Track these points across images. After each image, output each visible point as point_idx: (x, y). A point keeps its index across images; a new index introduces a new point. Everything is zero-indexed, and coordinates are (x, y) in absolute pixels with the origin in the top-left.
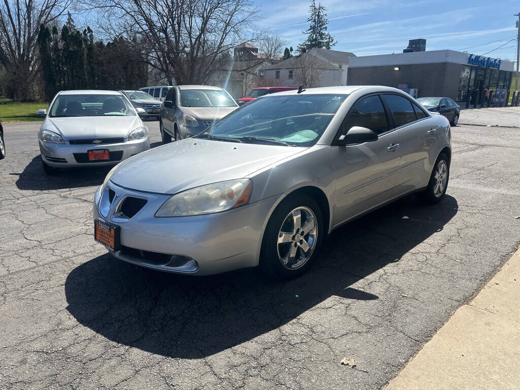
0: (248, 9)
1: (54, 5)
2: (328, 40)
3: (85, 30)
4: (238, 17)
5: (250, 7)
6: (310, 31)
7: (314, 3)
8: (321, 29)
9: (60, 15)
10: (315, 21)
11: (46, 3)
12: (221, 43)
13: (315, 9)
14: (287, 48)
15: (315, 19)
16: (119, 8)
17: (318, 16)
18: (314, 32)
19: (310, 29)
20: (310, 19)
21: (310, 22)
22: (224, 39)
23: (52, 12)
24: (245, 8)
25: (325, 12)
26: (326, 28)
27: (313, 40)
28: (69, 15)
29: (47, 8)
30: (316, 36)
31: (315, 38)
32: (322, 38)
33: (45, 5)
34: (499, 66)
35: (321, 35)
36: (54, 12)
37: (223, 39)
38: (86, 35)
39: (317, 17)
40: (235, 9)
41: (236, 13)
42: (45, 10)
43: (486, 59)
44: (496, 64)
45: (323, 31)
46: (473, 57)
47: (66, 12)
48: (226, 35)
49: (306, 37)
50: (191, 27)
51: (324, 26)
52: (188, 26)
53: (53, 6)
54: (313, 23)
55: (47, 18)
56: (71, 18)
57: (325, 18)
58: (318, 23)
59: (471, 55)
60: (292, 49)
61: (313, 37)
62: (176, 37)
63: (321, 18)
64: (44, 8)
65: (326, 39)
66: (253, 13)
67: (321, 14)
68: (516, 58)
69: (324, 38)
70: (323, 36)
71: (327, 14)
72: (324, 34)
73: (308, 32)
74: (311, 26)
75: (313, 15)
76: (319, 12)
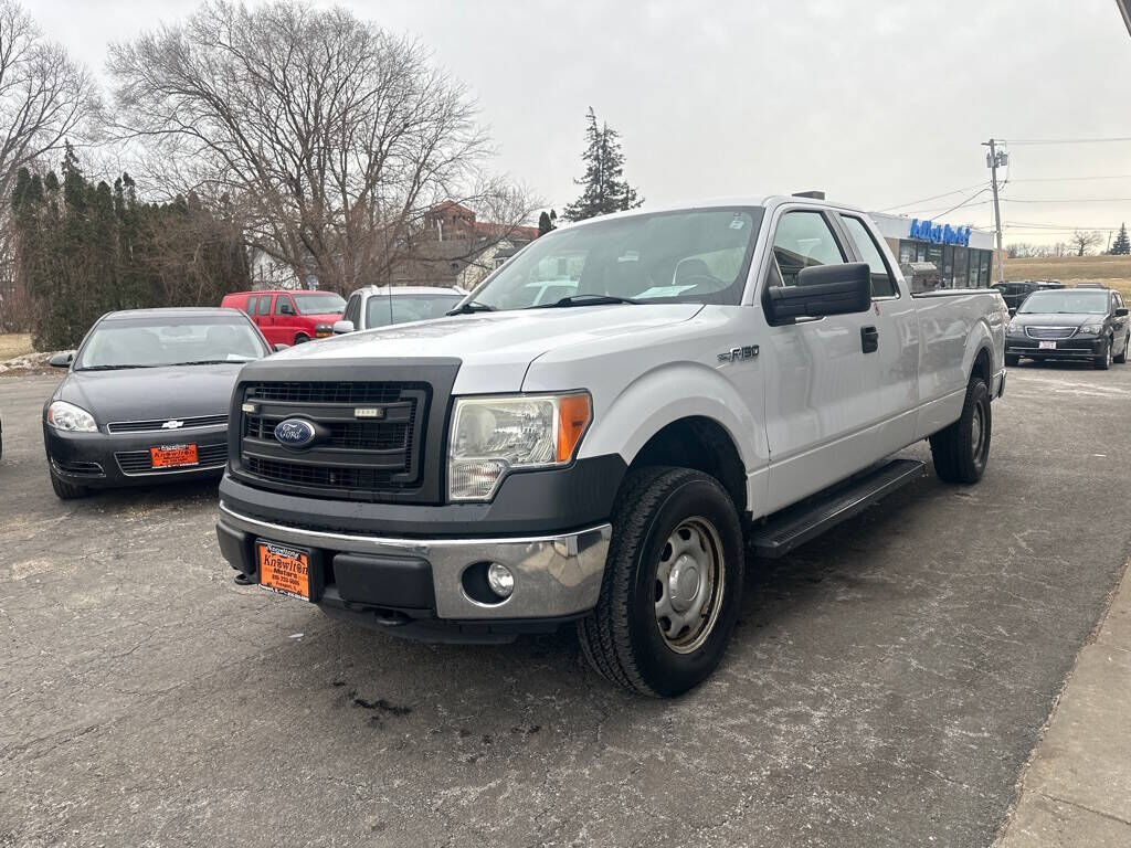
0: (462, 135)
1: (37, 127)
2: (625, 195)
3: (119, 181)
4: (443, 152)
5: (467, 131)
6: (589, 179)
7: (594, 124)
8: (611, 175)
9: (48, 148)
10: (597, 158)
11: (20, 123)
12: (409, 204)
13: (598, 135)
14: (544, 214)
15: (598, 155)
16: (190, 136)
17: (604, 147)
18: (596, 181)
19: (589, 175)
20: (589, 154)
21: (588, 161)
22: (415, 196)
23: (31, 143)
24: (458, 134)
25: (617, 141)
26: (620, 172)
27: (596, 197)
28: (69, 147)
29: (19, 134)
30: (601, 187)
31: (599, 191)
32: (614, 193)
33: (17, 128)
34: (967, 240)
35: (612, 186)
36: (36, 143)
37: (413, 195)
38: (119, 189)
39: (600, 151)
40: (436, 136)
41: (439, 143)
42: (16, 138)
43: (943, 228)
44: (963, 235)
45: (616, 179)
46: (919, 224)
47: (62, 141)
48: (419, 188)
49: (581, 191)
50: (344, 172)
51: (616, 169)
52: (338, 169)
53: (33, 130)
54: (595, 163)
55: (18, 154)
56: (71, 154)
57: (618, 151)
58: (604, 161)
59: (915, 221)
60: (553, 215)
61: (595, 191)
62: (315, 193)
63: (610, 153)
64: (14, 134)
65: (622, 193)
66: (473, 143)
67: (610, 144)
68: (995, 223)
69: (618, 191)
70: (616, 188)
71: (621, 145)
72: (617, 185)
73: (586, 180)
74: (590, 169)
75: (593, 146)
76: (605, 141)
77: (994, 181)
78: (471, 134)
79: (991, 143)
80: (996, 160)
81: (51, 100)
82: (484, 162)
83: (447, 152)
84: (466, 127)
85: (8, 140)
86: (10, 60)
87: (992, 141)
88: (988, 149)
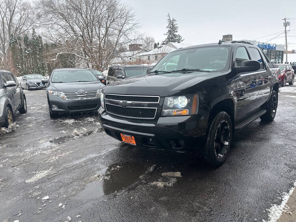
0: (132, 22)
4: (126, 27)
7: (170, 18)
9: (27, 29)
12: (117, 42)
13: (171, 21)
14: (155, 43)
15: (171, 27)
16: (57, 25)
17: (172, 24)
18: (170, 34)
20: (168, 26)
21: (168, 28)
22: (119, 39)
24: (130, 22)
30: (172, 36)
33: (18, 25)
36: (24, 28)
41: (125, 25)
42: (18, 27)
44: (274, 47)
45: (175, 33)
47: (31, 28)
48: (120, 37)
49: (166, 37)
51: (176, 30)
52: (98, 33)
53: (23, 25)
54: (170, 29)
55: (20, 31)
58: (172, 29)
60: (158, 44)
61: (170, 37)
63: (174, 26)
65: (178, 37)
66: (135, 24)
67: (174, 23)
68: (285, 43)
69: (176, 37)
70: (176, 36)
71: (177, 24)
72: (176, 35)
73: (167, 34)
74: (169, 31)
75: (169, 24)
76: (173, 23)
77: (286, 30)
78: (134, 22)
79: (285, 19)
80: (286, 24)
81: (27, 17)
82: (138, 30)
83: (128, 27)
84: (133, 20)
85: (16, 28)
86: (16, 6)
87: (285, 18)
88: (284, 21)
